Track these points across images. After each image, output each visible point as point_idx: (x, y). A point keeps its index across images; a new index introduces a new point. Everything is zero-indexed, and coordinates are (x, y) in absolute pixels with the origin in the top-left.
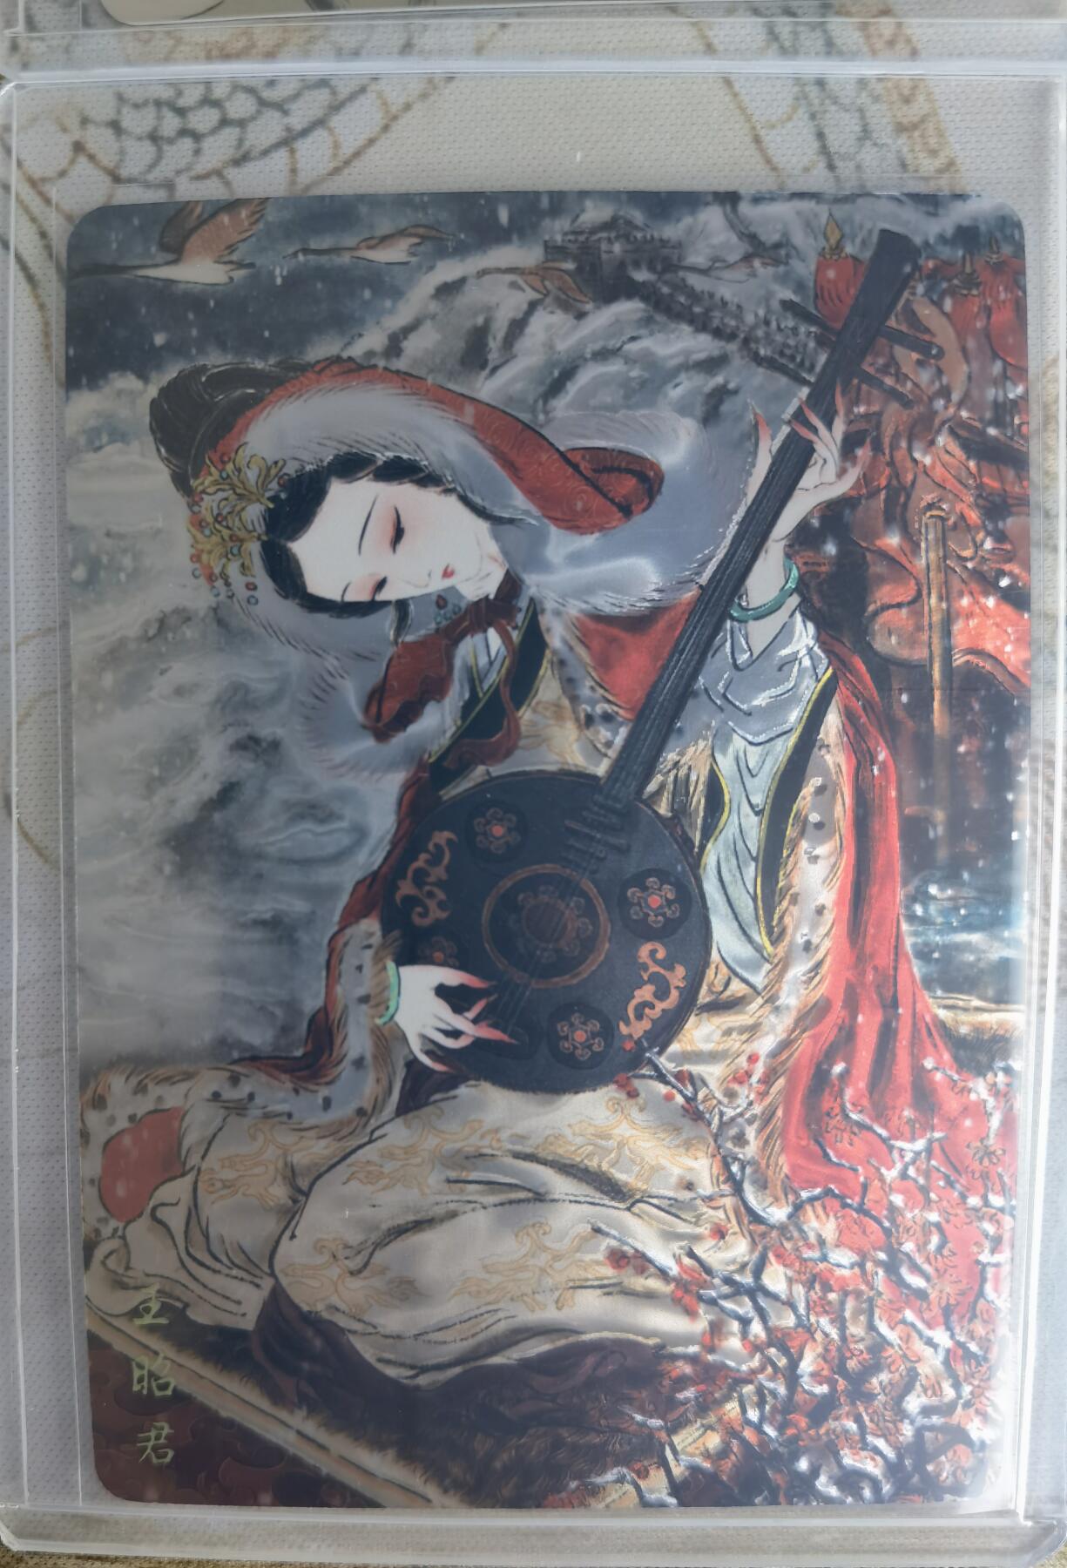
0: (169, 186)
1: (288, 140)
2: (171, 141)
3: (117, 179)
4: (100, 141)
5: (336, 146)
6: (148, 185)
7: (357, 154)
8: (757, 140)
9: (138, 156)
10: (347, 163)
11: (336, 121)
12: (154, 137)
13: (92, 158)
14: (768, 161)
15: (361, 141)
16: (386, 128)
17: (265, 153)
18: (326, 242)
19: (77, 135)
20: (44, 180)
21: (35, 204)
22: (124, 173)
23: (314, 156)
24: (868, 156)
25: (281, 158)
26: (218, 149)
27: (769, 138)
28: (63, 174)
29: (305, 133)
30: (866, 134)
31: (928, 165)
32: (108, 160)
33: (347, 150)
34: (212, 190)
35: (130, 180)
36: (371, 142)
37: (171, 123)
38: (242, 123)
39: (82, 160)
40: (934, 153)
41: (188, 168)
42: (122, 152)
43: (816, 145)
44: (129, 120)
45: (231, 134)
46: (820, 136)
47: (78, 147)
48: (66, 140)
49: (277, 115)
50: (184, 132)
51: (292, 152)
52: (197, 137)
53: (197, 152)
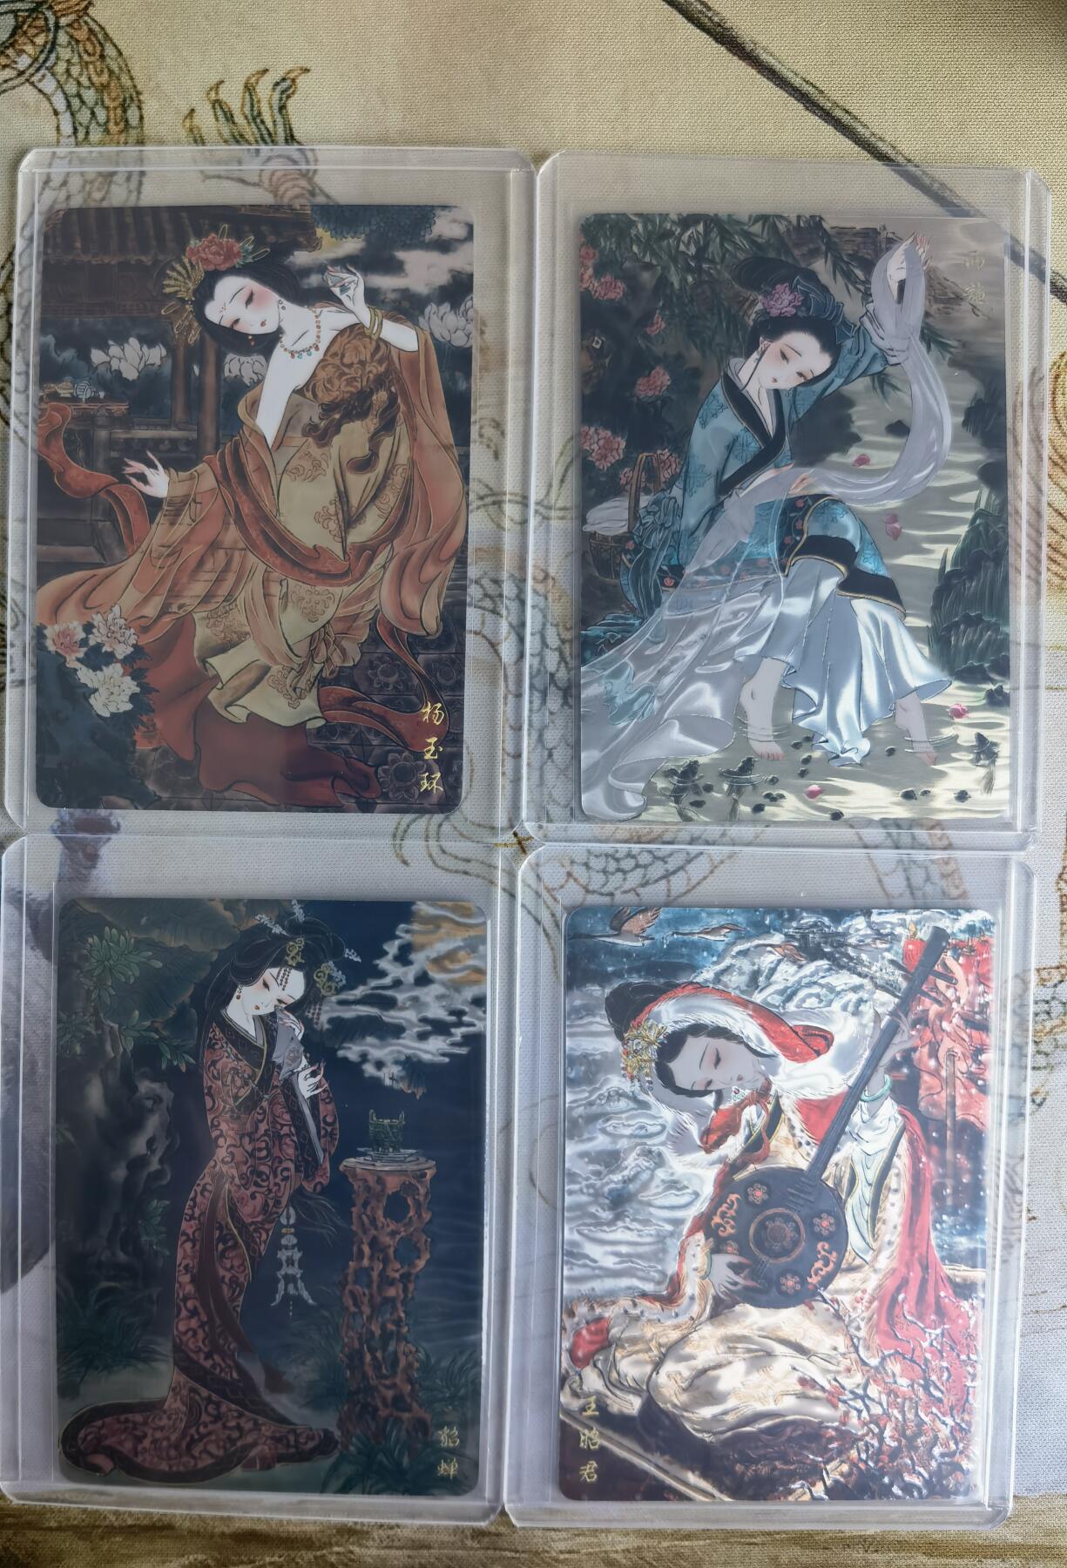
0: (611, 894)
1: (667, 876)
2: (613, 874)
3: (588, 891)
4: (579, 871)
5: (689, 879)
6: (602, 894)
7: (698, 883)
8: (880, 881)
9: (597, 881)
10: (694, 887)
11: (689, 867)
12: (605, 871)
13: (575, 880)
14: (884, 890)
15: (701, 877)
16: (712, 872)
17: (657, 881)
18: (687, 929)
19: (568, 869)
20: (554, 889)
21: (550, 901)
22: (591, 888)
23: (678, 883)
24: (929, 888)
25: (663, 884)
26: (634, 878)
27: (886, 880)
28: (562, 887)
29: (674, 872)
30: (928, 879)
31: (955, 892)
32: (583, 881)
33: (694, 882)
34: (631, 897)
35: (594, 892)
36: (705, 878)
37: (612, 866)
38: (645, 867)
39: (571, 880)
40: (957, 887)
41: (621, 887)
42: (590, 878)
43: (905, 883)
44: (593, 862)
45: (640, 872)
46: (908, 879)
47: (569, 874)
48: (563, 871)
49: (661, 863)
50: (618, 870)
51: (669, 881)
52: (625, 872)
53: (625, 879)
